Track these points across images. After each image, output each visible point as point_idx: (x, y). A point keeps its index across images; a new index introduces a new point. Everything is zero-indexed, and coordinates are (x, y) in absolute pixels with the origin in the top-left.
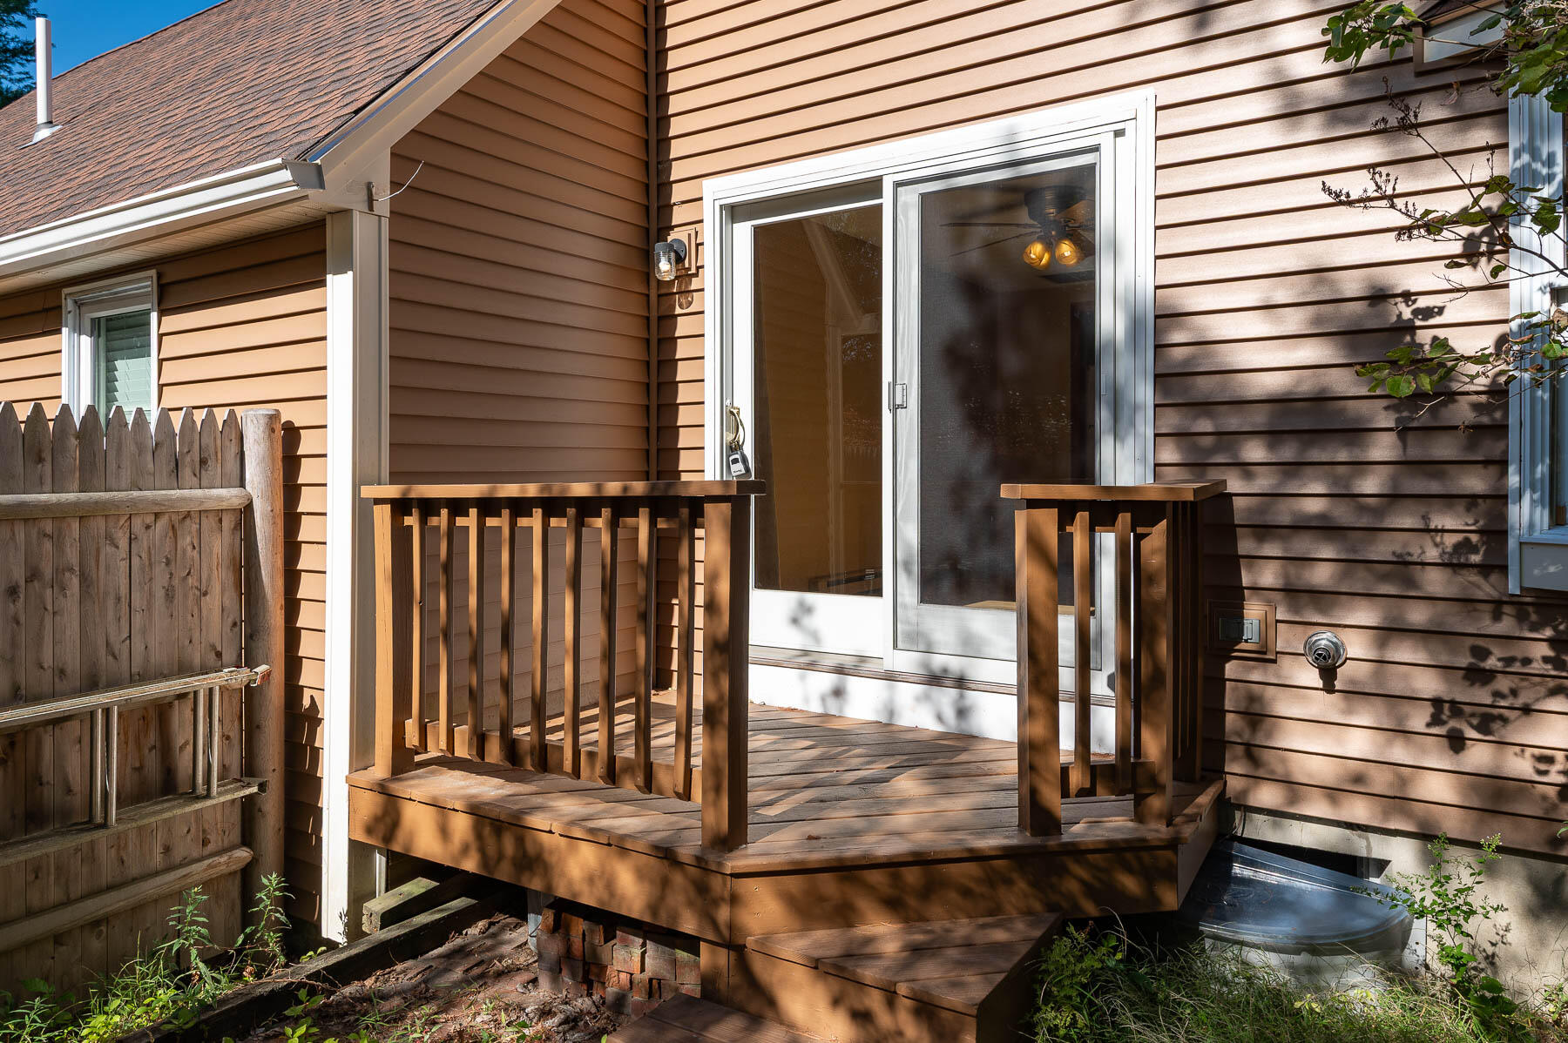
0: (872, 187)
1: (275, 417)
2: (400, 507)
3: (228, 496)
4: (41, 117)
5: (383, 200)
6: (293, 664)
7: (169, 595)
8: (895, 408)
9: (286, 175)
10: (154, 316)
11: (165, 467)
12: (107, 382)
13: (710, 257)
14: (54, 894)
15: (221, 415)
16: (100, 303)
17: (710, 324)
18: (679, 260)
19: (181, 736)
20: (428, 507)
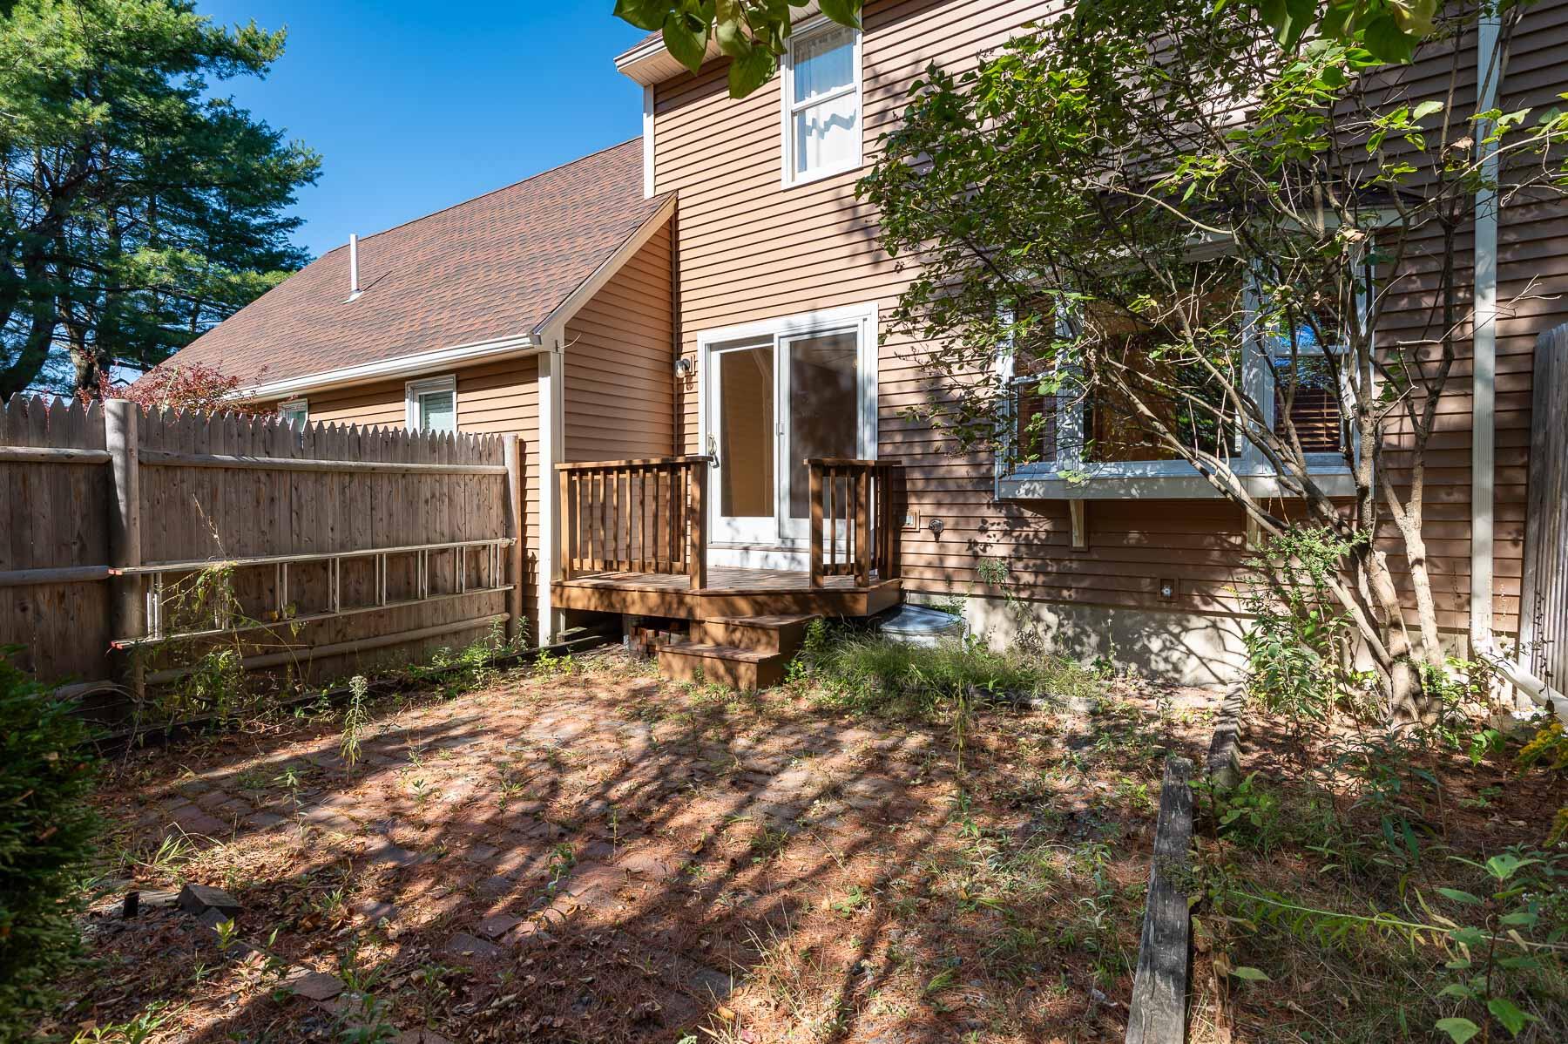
0: (769, 338)
1: (516, 437)
2: (571, 472)
3: (498, 469)
4: (354, 287)
5: (562, 347)
6: (524, 539)
7: (479, 508)
8: (779, 434)
9: (528, 340)
10: (454, 394)
11: (476, 456)
12: (425, 419)
13: (700, 367)
14: (441, 620)
15: (496, 436)
16: (426, 388)
17: (701, 397)
18: (687, 368)
19: (484, 564)
20: (583, 472)
